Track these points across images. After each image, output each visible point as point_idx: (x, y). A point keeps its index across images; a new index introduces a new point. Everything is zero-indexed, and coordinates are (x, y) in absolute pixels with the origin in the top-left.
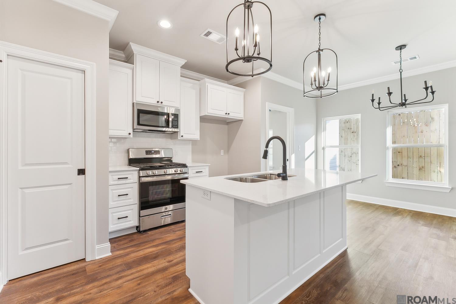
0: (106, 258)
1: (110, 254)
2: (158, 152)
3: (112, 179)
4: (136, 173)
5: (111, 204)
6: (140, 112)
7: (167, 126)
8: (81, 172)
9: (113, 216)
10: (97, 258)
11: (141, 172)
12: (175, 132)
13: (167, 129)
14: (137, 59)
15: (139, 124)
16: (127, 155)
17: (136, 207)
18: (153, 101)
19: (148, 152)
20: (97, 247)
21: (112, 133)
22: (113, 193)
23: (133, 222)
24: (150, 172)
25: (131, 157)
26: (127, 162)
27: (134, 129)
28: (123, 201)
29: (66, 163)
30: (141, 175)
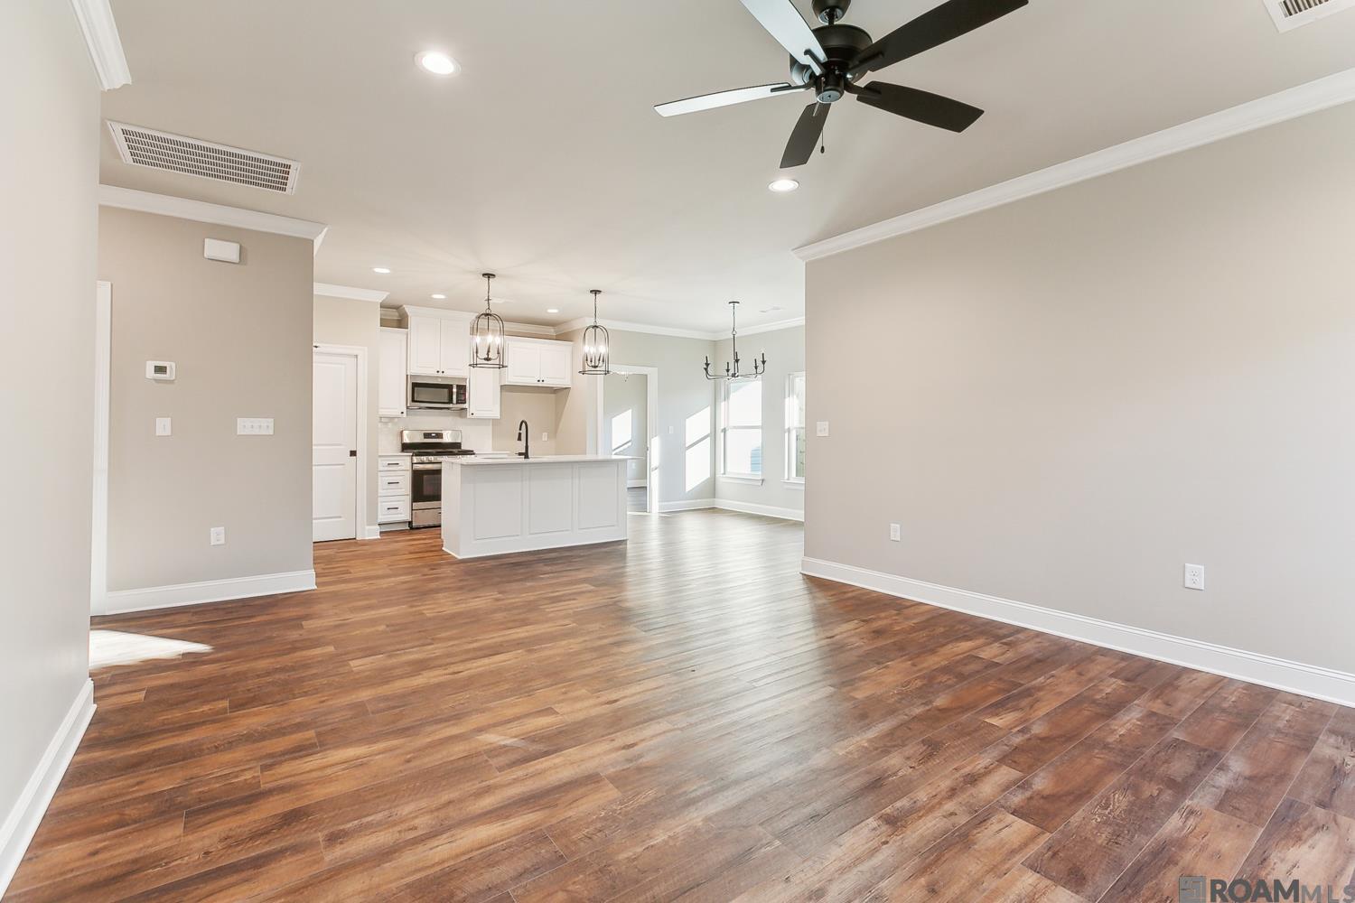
0: (376, 540)
1: (379, 537)
2: (439, 436)
3: (382, 464)
4: (409, 458)
5: (381, 492)
6: (415, 385)
7: (450, 401)
8: (353, 453)
9: (382, 506)
10: (367, 538)
11: (414, 458)
12: (462, 409)
13: (451, 406)
14: (412, 321)
15: (413, 401)
16: (399, 438)
17: (409, 499)
18: (432, 372)
19: (427, 435)
20: (367, 527)
21: (383, 412)
22: (383, 480)
23: (404, 515)
24: (424, 458)
25: (404, 441)
26: (400, 447)
27: (407, 408)
28: (394, 490)
29: (340, 445)
30: (415, 461)
